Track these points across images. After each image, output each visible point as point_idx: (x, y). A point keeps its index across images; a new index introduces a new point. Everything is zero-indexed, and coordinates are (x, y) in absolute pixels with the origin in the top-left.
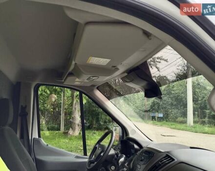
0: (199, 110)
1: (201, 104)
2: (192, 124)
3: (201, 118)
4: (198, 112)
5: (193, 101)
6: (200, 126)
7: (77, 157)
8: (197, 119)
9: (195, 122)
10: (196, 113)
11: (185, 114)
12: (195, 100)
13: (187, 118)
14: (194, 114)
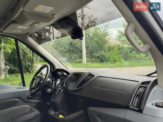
0: (90, 54)
1: (91, 50)
2: (86, 62)
3: (91, 59)
4: (89, 55)
5: (86, 48)
6: (90, 63)
7: (18, 88)
8: (88, 59)
9: (87, 61)
10: (88, 56)
11: (81, 57)
12: (87, 48)
13: (82, 59)
14: (87, 57)
